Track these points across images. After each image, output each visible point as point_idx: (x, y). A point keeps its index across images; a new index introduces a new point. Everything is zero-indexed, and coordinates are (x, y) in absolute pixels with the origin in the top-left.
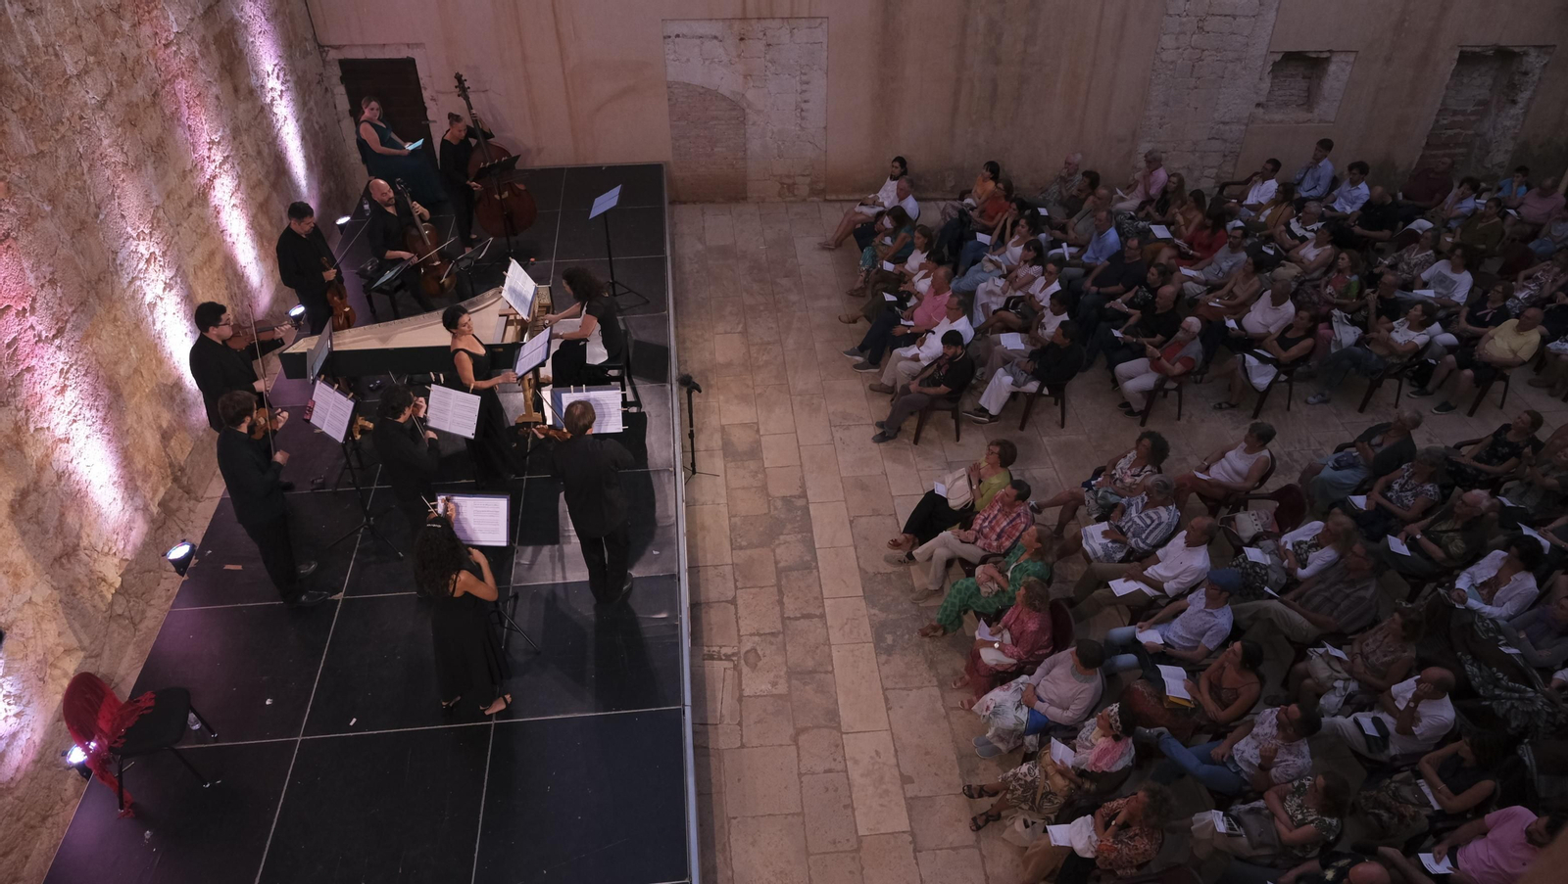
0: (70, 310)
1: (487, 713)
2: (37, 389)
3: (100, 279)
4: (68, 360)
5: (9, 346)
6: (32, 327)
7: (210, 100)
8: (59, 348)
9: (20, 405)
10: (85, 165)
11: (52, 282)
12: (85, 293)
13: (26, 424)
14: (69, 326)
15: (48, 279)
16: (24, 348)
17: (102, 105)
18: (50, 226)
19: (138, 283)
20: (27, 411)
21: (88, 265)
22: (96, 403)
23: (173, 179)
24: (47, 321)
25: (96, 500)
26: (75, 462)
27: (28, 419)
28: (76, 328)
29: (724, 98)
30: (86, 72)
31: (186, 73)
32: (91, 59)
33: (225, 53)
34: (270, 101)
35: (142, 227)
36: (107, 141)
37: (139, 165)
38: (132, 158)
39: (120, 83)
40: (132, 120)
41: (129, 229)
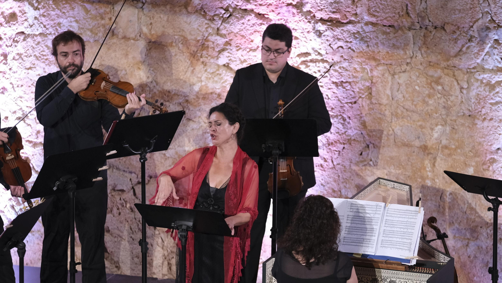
0: (367, 18)
3: (443, 28)
4: (323, 52)
8: (319, 34)
9: (224, 32)
12: (406, 22)
13: (221, 52)
14: (350, 27)
20: (228, 43)
27: (223, 50)
28: (359, 36)
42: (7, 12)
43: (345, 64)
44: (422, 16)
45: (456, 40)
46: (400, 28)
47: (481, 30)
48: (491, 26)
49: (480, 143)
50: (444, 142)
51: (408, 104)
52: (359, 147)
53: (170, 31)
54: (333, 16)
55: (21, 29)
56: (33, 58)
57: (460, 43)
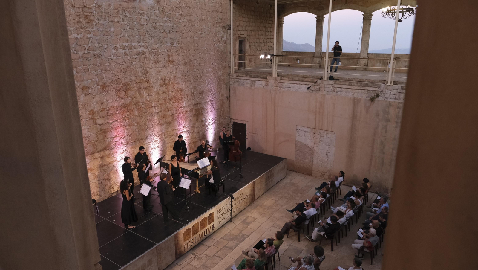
0: (131, 142)
1: (129, 227)
2: (117, 151)
3: (141, 139)
4: (126, 149)
5: (115, 142)
6: (122, 141)
7: (188, 119)
8: (126, 146)
9: (112, 151)
10: (148, 121)
11: (130, 136)
12: (136, 140)
14: (130, 144)
16: (118, 143)
17: (158, 113)
18: (135, 127)
19: (150, 143)
20: (113, 153)
21: (140, 136)
23: (170, 129)
24: (125, 141)
25: (119, 174)
26: (118, 166)
28: (131, 145)
29: (309, 147)
30: (157, 107)
31: (184, 113)
32: (159, 105)
33: (197, 112)
34: (207, 124)
35: (157, 135)
36: (156, 118)
37: (162, 124)
38: (161, 123)
39: (165, 110)
40: (164, 117)
41: (153, 134)
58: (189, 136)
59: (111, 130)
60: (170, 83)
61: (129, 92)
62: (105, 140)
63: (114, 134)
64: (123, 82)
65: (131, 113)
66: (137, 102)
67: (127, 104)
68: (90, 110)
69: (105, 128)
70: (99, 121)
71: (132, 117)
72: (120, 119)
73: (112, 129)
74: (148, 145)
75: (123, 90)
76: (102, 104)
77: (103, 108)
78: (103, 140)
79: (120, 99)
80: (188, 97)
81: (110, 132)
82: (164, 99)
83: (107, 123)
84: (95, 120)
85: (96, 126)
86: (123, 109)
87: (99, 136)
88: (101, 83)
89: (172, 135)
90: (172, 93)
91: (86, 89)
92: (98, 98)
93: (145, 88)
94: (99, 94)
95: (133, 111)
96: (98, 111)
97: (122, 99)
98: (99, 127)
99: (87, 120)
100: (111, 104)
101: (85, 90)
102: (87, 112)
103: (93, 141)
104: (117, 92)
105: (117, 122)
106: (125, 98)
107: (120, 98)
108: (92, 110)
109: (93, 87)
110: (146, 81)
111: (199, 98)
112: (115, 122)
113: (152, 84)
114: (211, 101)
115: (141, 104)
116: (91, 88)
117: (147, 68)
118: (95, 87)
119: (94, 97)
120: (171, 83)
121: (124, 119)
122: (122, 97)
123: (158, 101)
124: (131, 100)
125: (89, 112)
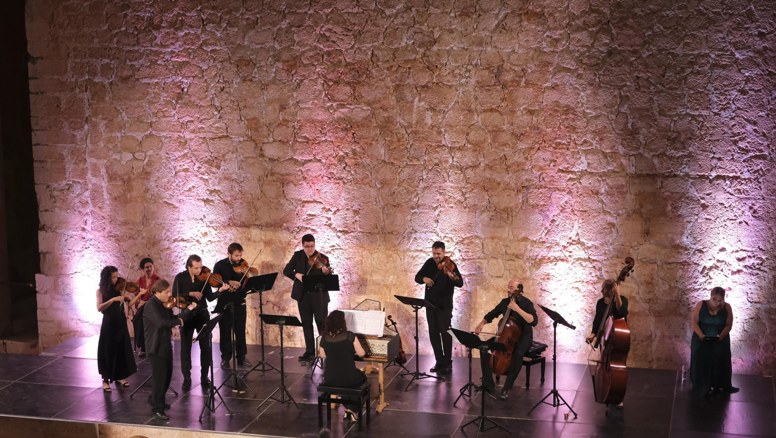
0: (359, 230)
3: (392, 233)
4: (341, 245)
5: (310, 215)
6: (329, 219)
7: (599, 220)
8: (339, 237)
9: (297, 237)
11: (356, 212)
12: (376, 231)
13: (296, 246)
14: (352, 234)
15: (353, 209)
16: (317, 221)
17: (462, 169)
18: (373, 192)
21: (388, 222)
22: (345, 275)
23: (506, 233)
24: (340, 223)
27: (297, 245)
28: (356, 238)
30: (459, 149)
31: (576, 194)
32: (469, 146)
33: (650, 207)
34: (709, 264)
35: (450, 235)
36: (450, 185)
37: (473, 208)
38: (470, 201)
39: (489, 167)
40: (487, 186)
41: (438, 230)
42: (203, 232)
43: (350, 250)
44: (383, 228)
45: (398, 238)
46: (374, 234)
47: (408, 234)
48: (413, 232)
49: (409, 283)
50: (394, 282)
51: (378, 267)
52: (357, 286)
53: (274, 238)
54: (345, 229)
55: (210, 239)
56: (215, 252)
57: (399, 240)
58: (594, 283)
59: (300, 180)
60: (523, 84)
61: (366, 88)
62: (283, 201)
63: (306, 192)
64: (348, 60)
65: (363, 149)
66: (389, 120)
67: (354, 121)
68: (249, 117)
69: (283, 172)
70: (271, 151)
71: (368, 161)
72: (330, 158)
73: (305, 178)
74: (414, 258)
75: (348, 83)
76: (283, 108)
77: (284, 120)
78: (275, 201)
79: (334, 104)
80: (605, 141)
81: (295, 185)
82: (490, 128)
83: (289, 159)
84: (258, 145)
85: (261, 159)
86: (341, 134)
87: (266, 188)
88: (285, 56)
89: (517, 256)
90: (526, 118)
91: (246, 65)
92: (272, 93)
93: (423, 87)
94: (278, 82)
95: (371, 144)
96: (270, 124)
97: (342, 106)
98: (268, 165)
99: (242, 139)
100: (306, 113)
101: (244, 68)
102: (242, 121)
103: (250, 196)
104: (328, 85)
105: (319, 164)
106: (351, 104)
107: (336, 101)
108: (254, 119)
109: (263, 63)
110: (428, 68)
111: (664, 154)
112: (314, 162)
113: (449, 77)
114: (736, 178)
115: (403, 131)
116: (258, 65)
117: (434, 28)
118: (269, 63)
119: (265, 87)
120: (527, 83)
121: (341, 160)
122: (342, 101)
123: (468, 134)
124: (369, 113)
125: (246, 123)
